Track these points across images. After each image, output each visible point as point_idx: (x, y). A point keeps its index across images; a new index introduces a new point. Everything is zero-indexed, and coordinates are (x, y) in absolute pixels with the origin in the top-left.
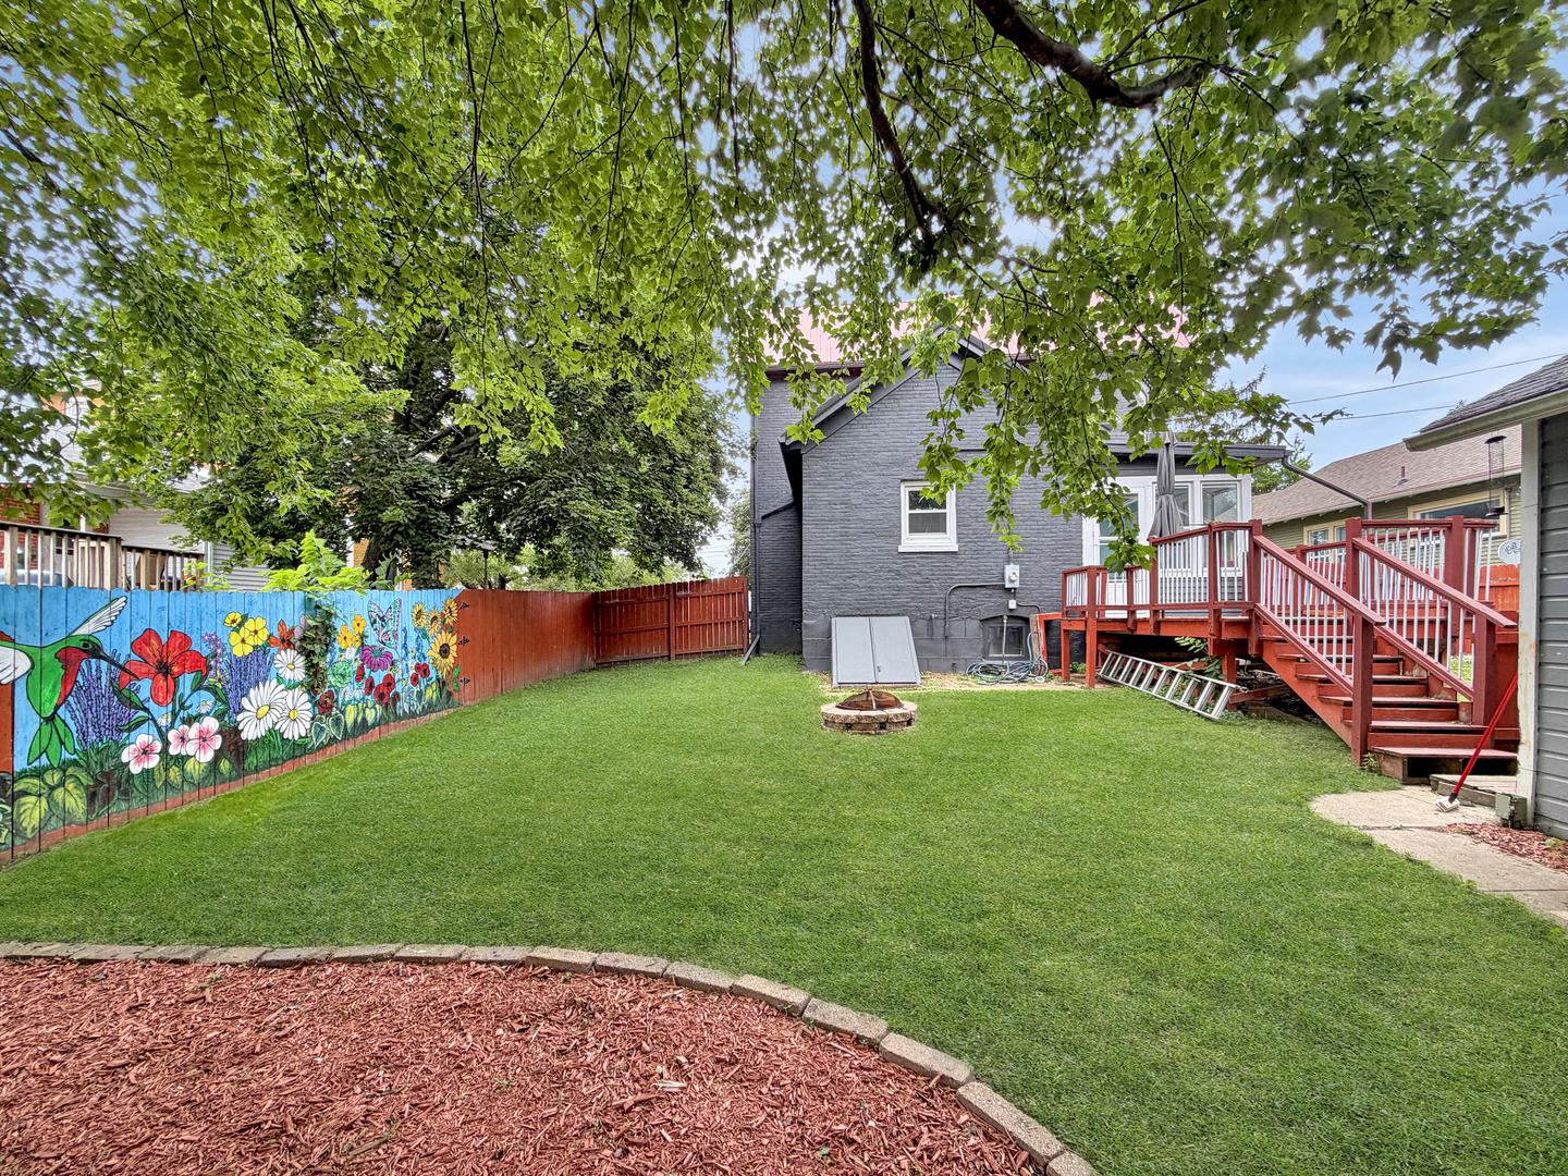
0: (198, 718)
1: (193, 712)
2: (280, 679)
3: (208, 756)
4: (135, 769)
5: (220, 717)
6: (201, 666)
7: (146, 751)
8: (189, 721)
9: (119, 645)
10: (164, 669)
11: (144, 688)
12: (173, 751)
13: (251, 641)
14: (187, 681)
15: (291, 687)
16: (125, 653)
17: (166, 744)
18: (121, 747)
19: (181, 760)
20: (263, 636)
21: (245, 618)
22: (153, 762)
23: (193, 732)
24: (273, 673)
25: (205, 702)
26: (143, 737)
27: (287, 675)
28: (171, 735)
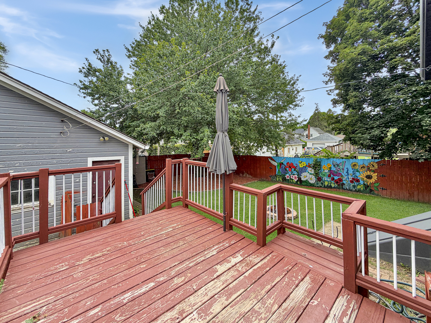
0: (295, 174)
1: (294, 174)
2: (308, 172)
3: (296, 180)
4: (287, 178)
5: (298, 175)
6: (295, 168)
7: (288, 177)
8: (293, 175)
9: (285, 163)
10: (290, 167)
11: (288, 169)
12: (291, 178)
13: (303, 165)
14: (293, 169)
15: (311, 174)
16: (286, 164)
17: (290, 177)
18: (285, 175)
19: (292, 179)
20: (305, 165)
21: (302, 162)
22: (289, 178)
23: (294, 176)
24: (307, 171)
25: (295, 173)
26: (288, 175)
27: (310, 172)
28: (291, 176)
